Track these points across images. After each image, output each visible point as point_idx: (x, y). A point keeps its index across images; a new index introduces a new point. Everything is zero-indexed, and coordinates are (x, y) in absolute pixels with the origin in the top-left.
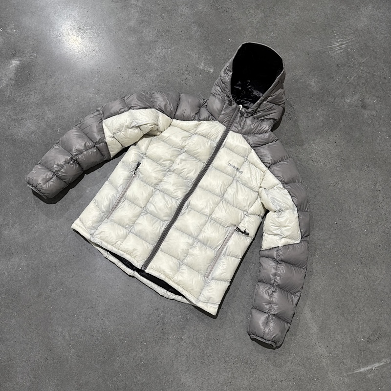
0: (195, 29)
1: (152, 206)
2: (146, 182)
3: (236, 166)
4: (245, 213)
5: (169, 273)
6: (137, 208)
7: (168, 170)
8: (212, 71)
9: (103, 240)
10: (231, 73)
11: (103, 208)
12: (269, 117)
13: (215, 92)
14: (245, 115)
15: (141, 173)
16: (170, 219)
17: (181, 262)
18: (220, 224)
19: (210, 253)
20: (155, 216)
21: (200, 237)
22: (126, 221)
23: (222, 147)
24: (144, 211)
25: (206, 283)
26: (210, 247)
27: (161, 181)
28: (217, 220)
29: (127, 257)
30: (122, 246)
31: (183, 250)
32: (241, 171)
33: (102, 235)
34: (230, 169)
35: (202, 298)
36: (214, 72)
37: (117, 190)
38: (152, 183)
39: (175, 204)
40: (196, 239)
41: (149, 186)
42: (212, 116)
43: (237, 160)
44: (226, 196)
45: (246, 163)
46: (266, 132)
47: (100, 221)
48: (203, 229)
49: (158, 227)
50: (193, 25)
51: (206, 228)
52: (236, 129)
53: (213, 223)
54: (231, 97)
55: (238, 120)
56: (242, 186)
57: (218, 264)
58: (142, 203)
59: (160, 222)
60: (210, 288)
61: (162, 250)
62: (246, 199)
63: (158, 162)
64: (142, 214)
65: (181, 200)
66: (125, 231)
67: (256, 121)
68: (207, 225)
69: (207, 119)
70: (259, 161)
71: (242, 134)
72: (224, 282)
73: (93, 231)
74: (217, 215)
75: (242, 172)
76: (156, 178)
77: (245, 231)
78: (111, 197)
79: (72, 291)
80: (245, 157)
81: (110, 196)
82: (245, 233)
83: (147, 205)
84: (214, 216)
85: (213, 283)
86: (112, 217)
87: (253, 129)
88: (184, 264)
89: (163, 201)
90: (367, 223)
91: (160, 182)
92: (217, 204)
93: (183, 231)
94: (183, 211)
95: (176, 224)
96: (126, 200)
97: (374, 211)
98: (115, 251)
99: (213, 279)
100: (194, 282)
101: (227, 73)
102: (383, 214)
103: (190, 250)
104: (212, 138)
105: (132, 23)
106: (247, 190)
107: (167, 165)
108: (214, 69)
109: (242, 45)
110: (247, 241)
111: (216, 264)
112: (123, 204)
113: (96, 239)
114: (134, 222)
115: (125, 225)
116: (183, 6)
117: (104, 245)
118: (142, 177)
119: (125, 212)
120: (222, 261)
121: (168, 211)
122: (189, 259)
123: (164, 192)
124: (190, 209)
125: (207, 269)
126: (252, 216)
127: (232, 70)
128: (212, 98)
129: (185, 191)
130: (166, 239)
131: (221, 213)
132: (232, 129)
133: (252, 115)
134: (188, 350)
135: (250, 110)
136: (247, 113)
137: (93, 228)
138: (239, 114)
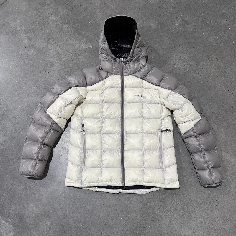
0: (66, 26)
1: (106, 145)
2: (93, 133)
3: (139, 95)
4: (161, 119)
5: (140, 179)
6: (98, 151)
7: (102, 119)
8: (91, 46)
9: (90, 182)
10: (107, 42)
11: (78, 163)
12: (141, 56)
13: (102, 58)
14: (127, 63)
15: (87, 129)
16: (120, 147)
17: (143, 168)
18: (151, 133)
19: (156, 154)
20: (111, 150)
21: (145, 147)
22: (96, 163)
23: (125, 88)
24: (103, 151)
25: (164, 172)
26: (154, 150)
27: (102, 127)
28: (148, 132)
29: (110, 184)
30: (103, 179)
31: (139, 160)
32: (143, 96)
33: (87, 180)
34: (137, 99)
35: (167, 182)
36: (92, 46)
37: (79, 147)
38: (97, 132)
39: (119, 136)
40: (143, 150)
41: (96, 134)
42: (109, 73)
43: (138, 91)
44: (144, 115)
45: (144, 90)
46: (145, 66)
47: (81, 172)
48: (144, 142)
49: (117, 156)
50: (63, 25)
51: (145, 140)
52: (127, 73)
53: (147, 135)
54: (114, 56)
55: (125, 68)
56: (149, 104)
57: (164, 157)
58: (99, 147)
59: (116, 152)
60: (168, 173)
61: (127, 168)
62: (157, 111)
63: (94, 117)
64: (103, 153)
65: (120, 132)
66: (99, 169)
67: (135, 62)
68: (144, 138)
69: (107, 76)
70: (151, 85)
71: (132, 74)
72: (173, 166)
73: (80, 181)
74: (147, 129)
75: (145, 97)
76: (98, 128)
77: (167, 129)
78: (79, 154)
79: (88, 223)
80: (141, 87)
81: (77, 153)
82: (168, 130)
83: (103, 146)
84: (145, 131)
85: (168, 170)
86: (86, 165)
87: (137, 68)
88: (145, 168)
89: (111, 138)
90: (226, 87)
91: (101, 129)
92: (142, 123)
93: (133, 150)
94: (125, 138)
95: (126, 147)
96: (89, 150)
97: (226, 79)
98: (100, 184)
99: (166, 167)
100: (157, 175)
101: (104, 43)
102: (231, 78)
103: (144, 158)
104: (116, 86)
105: (26, 42)
106: (154, 105)
107: (100, 116)
108: (92, 45)
109: (105, 22)
110: (171, 134)
111: (163, 158)
112: (88, 154)
113: (85, 184)
114: (101, 161)
115: (97, 166)
116: (50, 16)
117: (92, 184)
118: (90, 132)
119: (92, 158)
120: (165, 154)
121: (117, 143)
122: (146, 164)
123: (107, 133)
124: (129, 134)
125: (160, 164)
126: (166, 118)
127: (106, 40)
128: (102, 63)
129: (119, 125)
130: (126, 159)
131: (148, 127)
132: (125, 75)
133: (131, 61)
134: (175, 215)
135: (129, 58)
136: (128, 60)
137: (79, 179)
138: (124, 64)
